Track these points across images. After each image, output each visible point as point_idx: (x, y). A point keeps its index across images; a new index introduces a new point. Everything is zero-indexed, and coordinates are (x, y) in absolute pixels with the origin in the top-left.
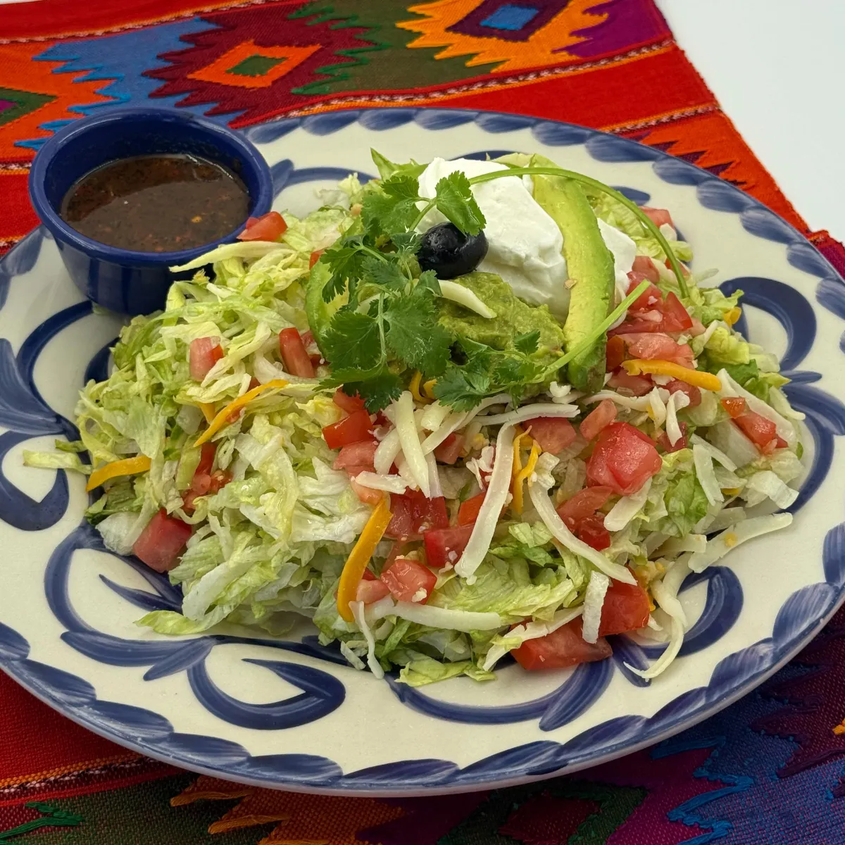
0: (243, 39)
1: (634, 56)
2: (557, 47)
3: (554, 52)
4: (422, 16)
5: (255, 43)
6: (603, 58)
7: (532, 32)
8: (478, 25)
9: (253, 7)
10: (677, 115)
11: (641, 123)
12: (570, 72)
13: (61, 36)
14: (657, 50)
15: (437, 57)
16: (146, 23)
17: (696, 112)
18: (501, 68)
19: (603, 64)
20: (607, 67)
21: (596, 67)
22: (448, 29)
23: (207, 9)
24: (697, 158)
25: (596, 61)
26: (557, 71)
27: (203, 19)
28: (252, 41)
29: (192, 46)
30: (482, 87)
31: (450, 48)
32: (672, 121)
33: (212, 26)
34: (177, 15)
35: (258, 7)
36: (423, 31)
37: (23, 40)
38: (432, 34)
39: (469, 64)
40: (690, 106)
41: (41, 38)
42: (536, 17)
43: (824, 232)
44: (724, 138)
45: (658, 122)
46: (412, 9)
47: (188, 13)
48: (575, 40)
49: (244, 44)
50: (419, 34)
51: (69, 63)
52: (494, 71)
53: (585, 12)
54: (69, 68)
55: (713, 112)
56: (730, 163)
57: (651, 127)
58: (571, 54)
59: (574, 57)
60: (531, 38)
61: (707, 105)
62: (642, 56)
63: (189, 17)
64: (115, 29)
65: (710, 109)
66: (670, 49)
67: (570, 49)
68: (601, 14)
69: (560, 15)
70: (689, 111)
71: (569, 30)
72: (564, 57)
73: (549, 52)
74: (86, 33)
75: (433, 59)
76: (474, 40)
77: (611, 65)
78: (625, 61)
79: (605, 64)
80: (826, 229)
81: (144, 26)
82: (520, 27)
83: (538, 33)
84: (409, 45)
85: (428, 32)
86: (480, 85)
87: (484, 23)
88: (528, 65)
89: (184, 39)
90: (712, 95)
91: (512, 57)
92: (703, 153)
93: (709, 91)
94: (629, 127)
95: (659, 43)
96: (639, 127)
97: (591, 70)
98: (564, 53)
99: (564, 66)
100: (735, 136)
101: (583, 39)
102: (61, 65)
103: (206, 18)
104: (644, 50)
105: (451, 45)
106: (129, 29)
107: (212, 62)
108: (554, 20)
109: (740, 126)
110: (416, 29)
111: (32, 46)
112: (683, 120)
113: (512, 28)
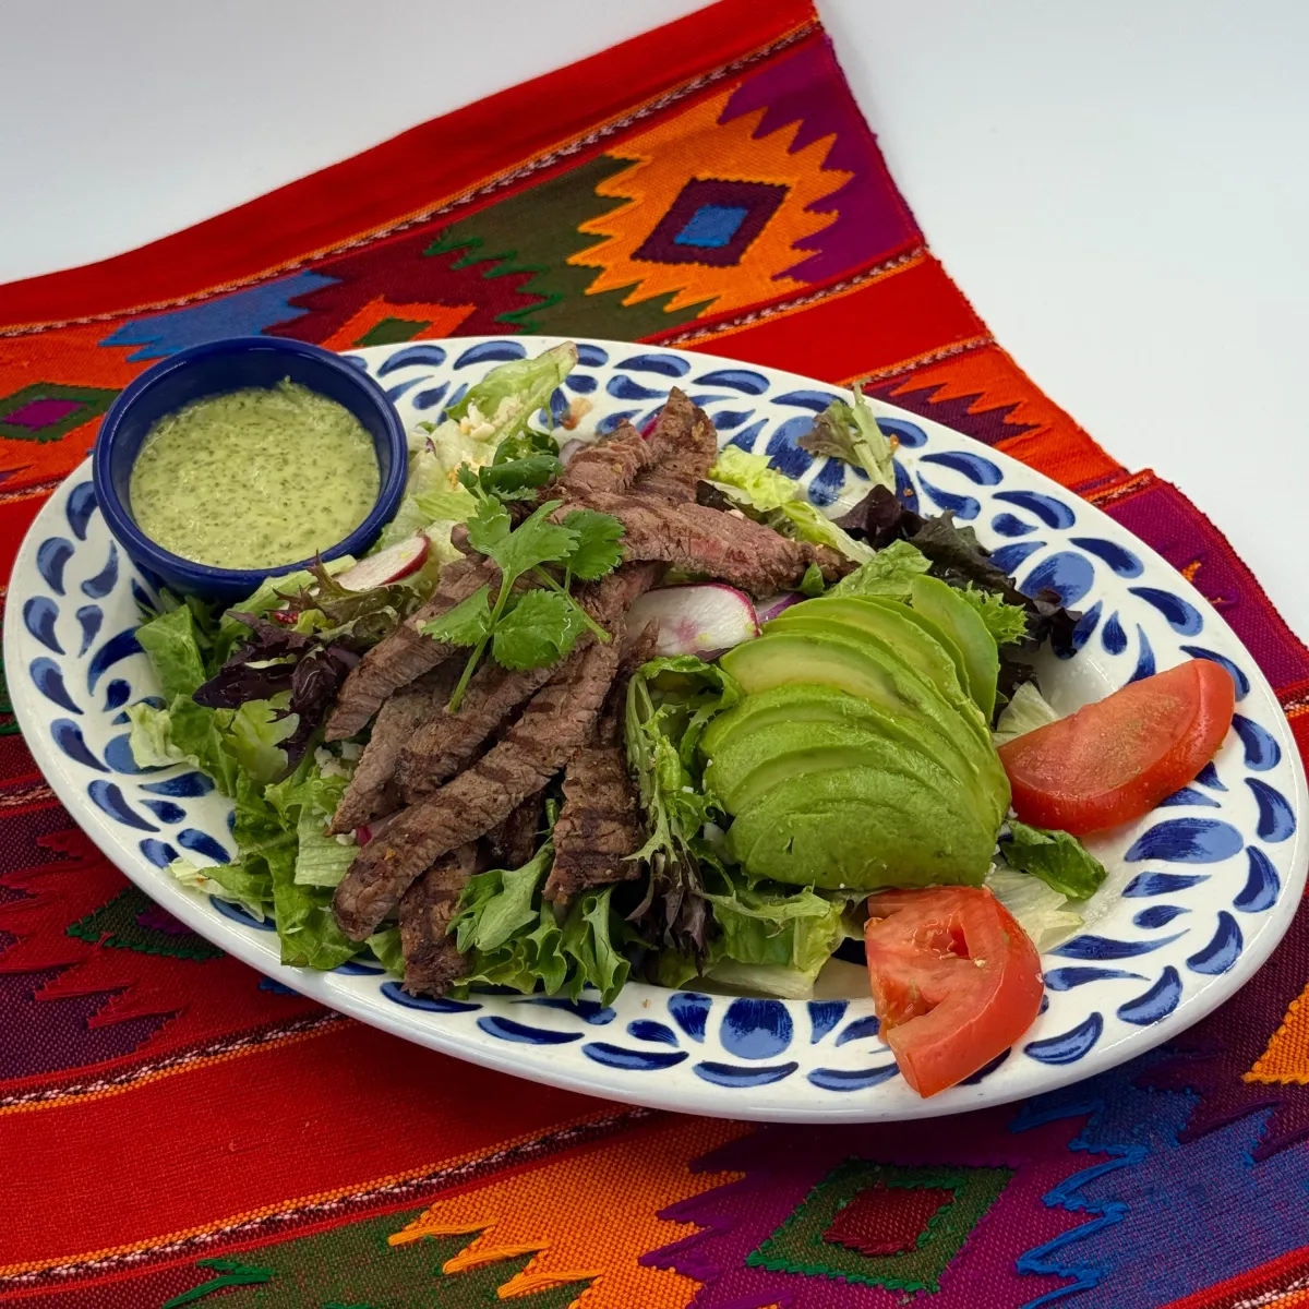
0: (371, 296)
1: (878, 274)
2: (779, 269)
3: (775, 278)
4: (599, 239)
5: (387, 300)
6: (837, 283)
7: (742, 250)
8: (672, 243)
9: (376, 245)
10: (940, 353)
11: (896, 369)
12: (798, 307)
13: (133, 311)
14: (906, 263)
15: (626, 302)
16: (240, 282)
17: (965, 347)
18: (710, 310)
19: (840, 291)
20: (845, 294)
21: (831, 296)
22: (634, 256)
23: (318, 254)
24: (973, 402)
25: (829, 288)
26: (782, 307)
27: (314, 272)
28: (382, 297)
29: (305, 312)
30: (689, 338)
31: (641, 286)
32: (936, 363)
33: (327, 281)
34: (278, 268)
35: (383, 243)
36: (604, 264)
37: (84, 320)
38: (615, 267)
39: (668, 308)
40: (957, 340)
41: (106, 316)
42: (745, 221)
43: (1148, 472)
44: (1004, 376)
45: (917, 364)
46: (584, 228)
47: (293, 264)
48: (799, 256)
49: (372, 303)
50: (599, 270)
51: (147, 347)
52: (701, 315)
53: (806, 209)
54: (148, 354)
55: (986, 346)
56: (1017, 405)
57: (910, 371)
58: (796, 279)
59: (801, 285)
60: (743, 258)
61: (978, 337)
62: (888, 274)
63: (295, 270)
64: (201, 295)
65: (982, 343)
66: (922, 260)
67: (795, 272)
68: (829, 212)
69: (776, 215)
70: (955, 348)
71: (789, 241)
72: (789, 285)
73: (768, 280)
74: (164, 304)
75: (620, 306)
76: (671, 269)
77: (850, 290)
78: (867, 282)
79: (842, 290)
80: (1148, 466)
81: (239, 288)
82: (727, 241)
83: (750, 248)
84: (588, 291)
85: (609, 265)
86: (685, 336)
87: (679, 239)
88: (743, 303)
89: (295, 302)
90: (982, 324)
91: (723, 293)
92: (980, 395)
93: (978, 319)
94: (882, 375)
95: (908, 254)
96: (895, 373)
97: (823, 301)
98: (788, 280)
99: (790, 299)
100: (1017, 374)
101: (809, 253)
102: (137, 350)
103: (319, 269)
104: (889, 265)
105: (641, 281)
106: (221, 293)
107: (334, 332)
108: (769, 224)
109: (1022, 360)
110: (593, 263)
111: (96, 329)
112: (949, 360)
113: (716, 243)
